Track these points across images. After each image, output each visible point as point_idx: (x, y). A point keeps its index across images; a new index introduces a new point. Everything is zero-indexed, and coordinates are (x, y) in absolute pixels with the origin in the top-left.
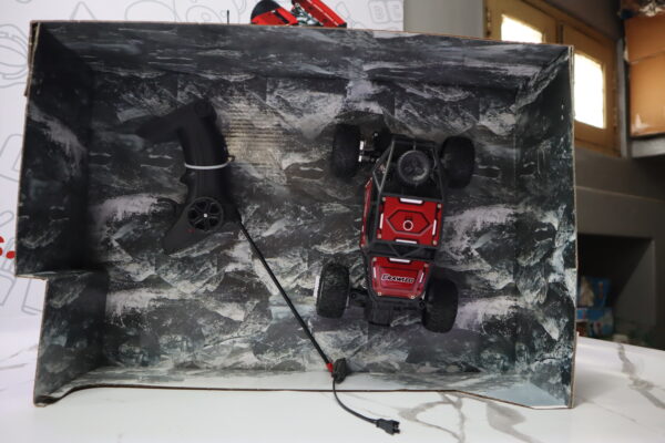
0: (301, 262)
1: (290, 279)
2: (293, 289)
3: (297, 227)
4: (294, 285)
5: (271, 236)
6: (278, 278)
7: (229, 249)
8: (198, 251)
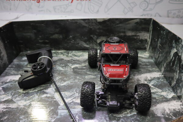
0: (76, 93)
1: (69, 99)
2: (71, 103)
3: (75, 82)
4: (71, 101)
5: (64, 85)
6: (65, 99)
7: (46, 89)
8: (33, 90)
